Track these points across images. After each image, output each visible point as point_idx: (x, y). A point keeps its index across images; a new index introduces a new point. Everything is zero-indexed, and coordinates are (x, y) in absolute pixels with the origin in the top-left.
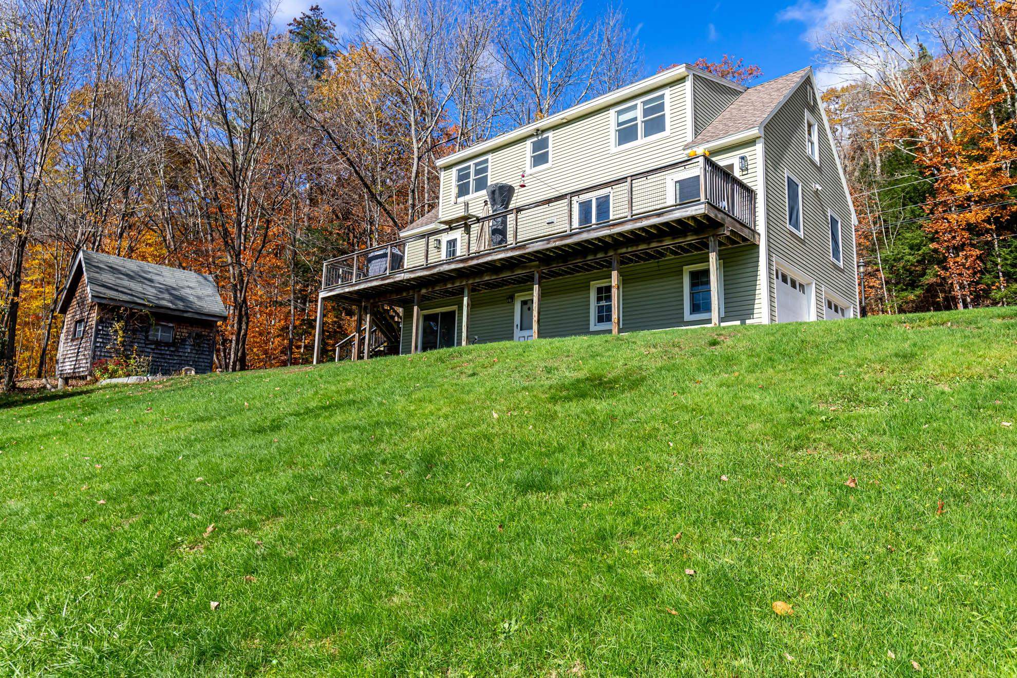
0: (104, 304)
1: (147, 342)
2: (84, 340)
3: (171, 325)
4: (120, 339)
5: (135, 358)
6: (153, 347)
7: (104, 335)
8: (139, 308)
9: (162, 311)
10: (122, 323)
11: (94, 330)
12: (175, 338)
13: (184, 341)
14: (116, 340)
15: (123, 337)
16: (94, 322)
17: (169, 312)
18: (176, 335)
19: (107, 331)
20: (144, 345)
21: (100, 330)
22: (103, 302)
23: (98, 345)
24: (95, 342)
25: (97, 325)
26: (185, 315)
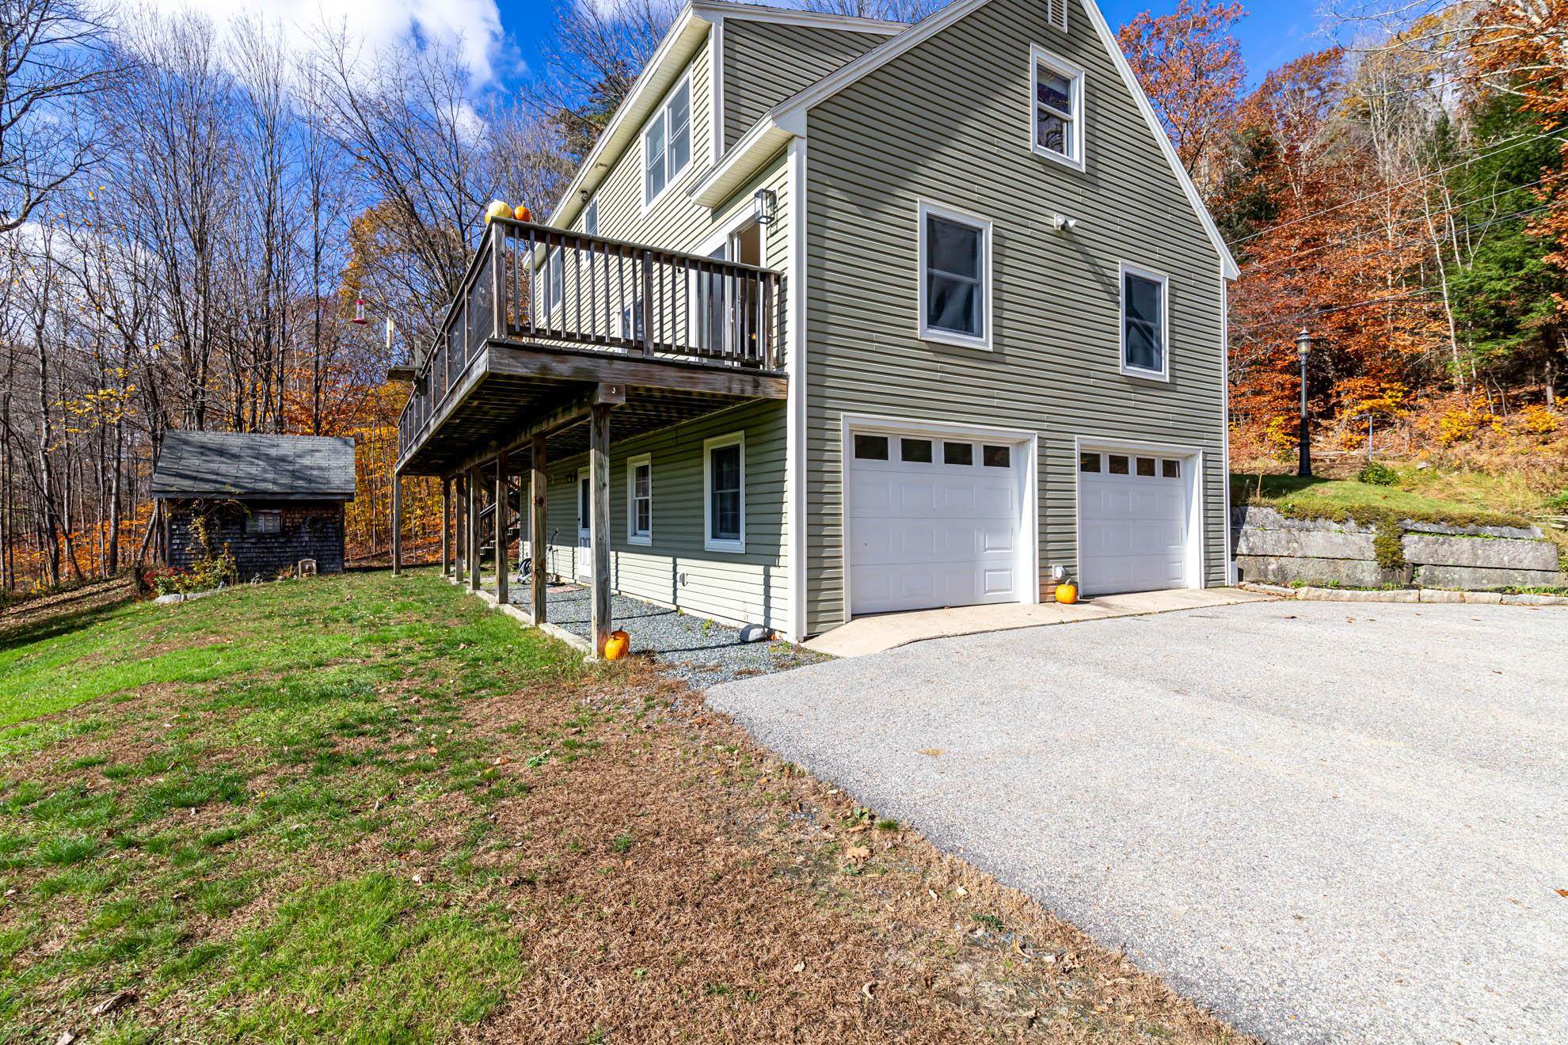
1: (244, 536)
4: (202, 538)
8: (222, 497)
9: (258, 497)
10: (201, 519)
12: (285, 527)
13: (297, 528)
14: (197, 539)
15: (207, 534)
17: (268, 497)
18: (285, 522)
20: (239, 540)
26: (292, 498)
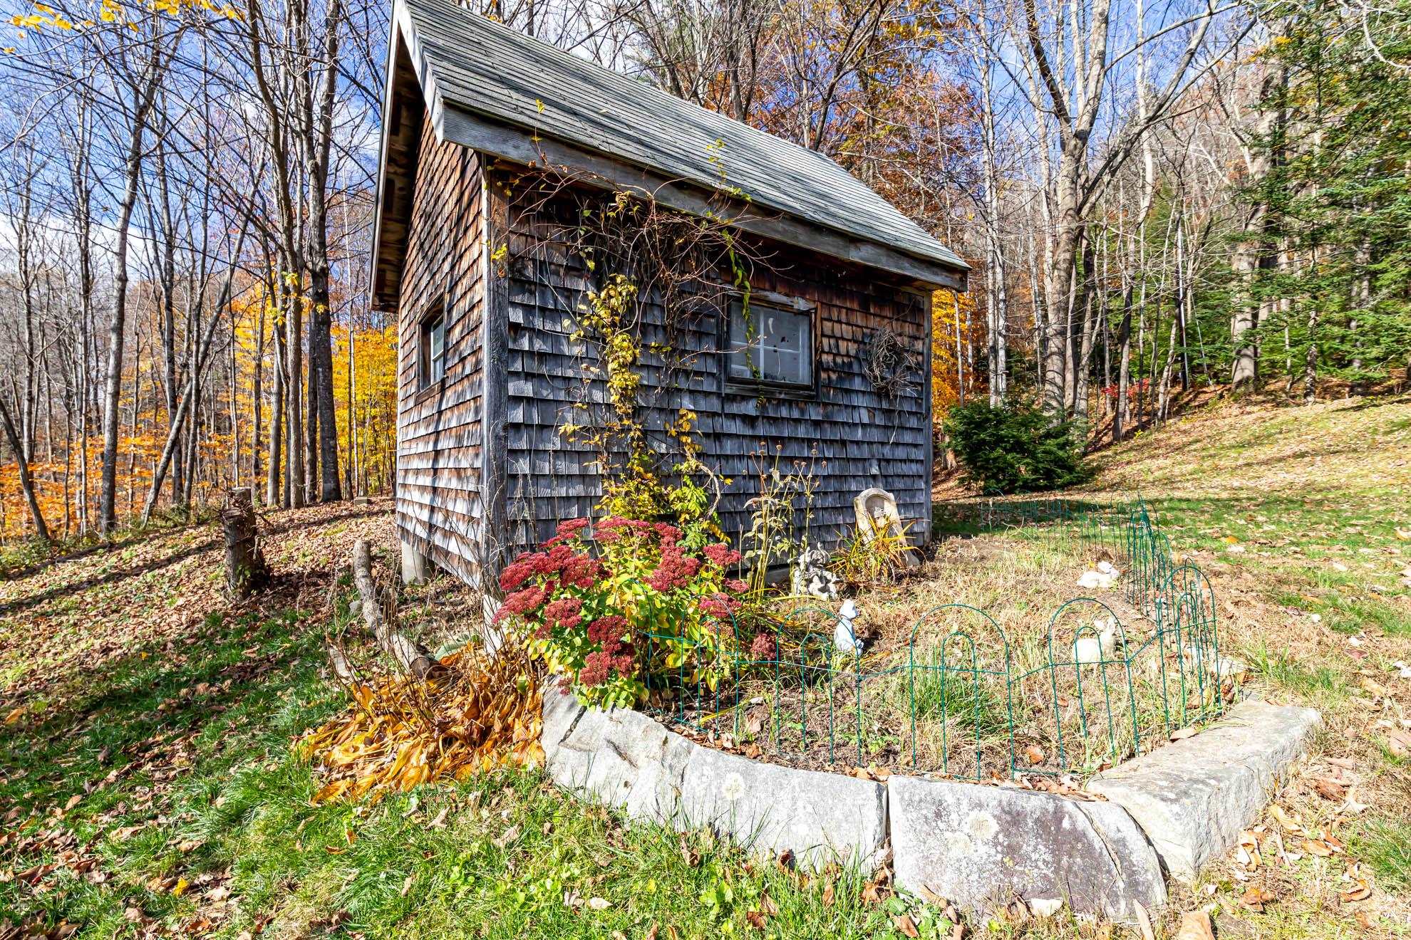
0: (519, 167)
1: (728, 390)
2: (450, 398)
3: (801, 304)
4: (617, 381)
5: (699, 478)
6: (750, 408)
7: (542, 356)
10: (622, 289)
11: (484, 331)
12: (819, 365)
13: (845, 373)
14: (600, 383)
15: (632, 366)
16: (481, 291)
18: (819, 348)
19: (554, 337)
20: (715, 405)
21: (515, 327)
22: (517, 150)
23: (517, 415)
24: (502, 401)
25: (499, 304)
